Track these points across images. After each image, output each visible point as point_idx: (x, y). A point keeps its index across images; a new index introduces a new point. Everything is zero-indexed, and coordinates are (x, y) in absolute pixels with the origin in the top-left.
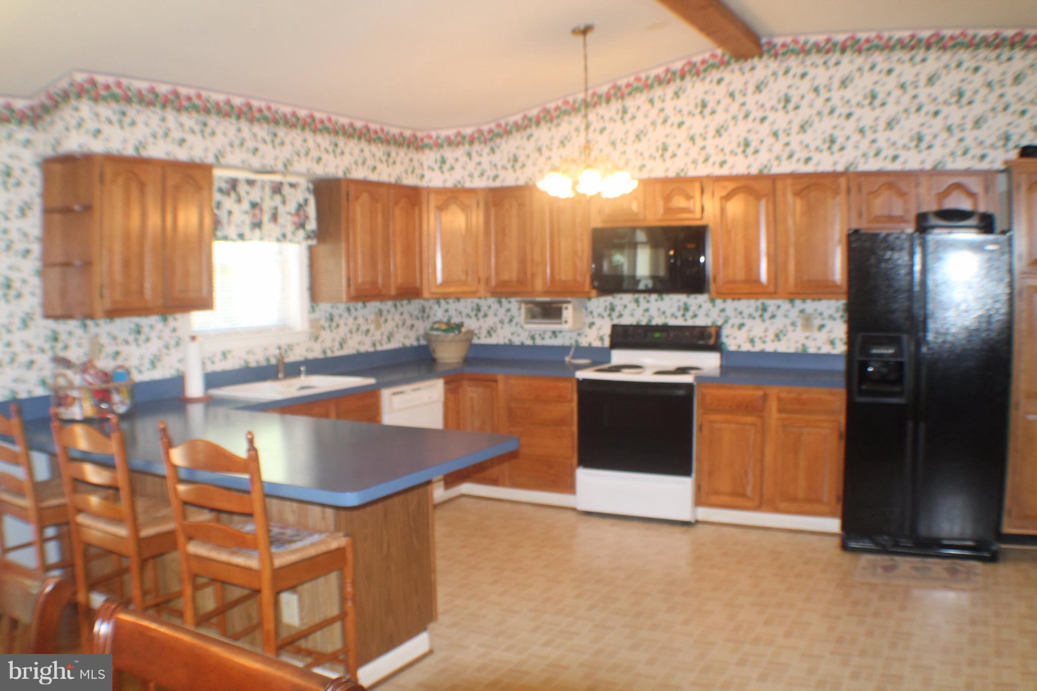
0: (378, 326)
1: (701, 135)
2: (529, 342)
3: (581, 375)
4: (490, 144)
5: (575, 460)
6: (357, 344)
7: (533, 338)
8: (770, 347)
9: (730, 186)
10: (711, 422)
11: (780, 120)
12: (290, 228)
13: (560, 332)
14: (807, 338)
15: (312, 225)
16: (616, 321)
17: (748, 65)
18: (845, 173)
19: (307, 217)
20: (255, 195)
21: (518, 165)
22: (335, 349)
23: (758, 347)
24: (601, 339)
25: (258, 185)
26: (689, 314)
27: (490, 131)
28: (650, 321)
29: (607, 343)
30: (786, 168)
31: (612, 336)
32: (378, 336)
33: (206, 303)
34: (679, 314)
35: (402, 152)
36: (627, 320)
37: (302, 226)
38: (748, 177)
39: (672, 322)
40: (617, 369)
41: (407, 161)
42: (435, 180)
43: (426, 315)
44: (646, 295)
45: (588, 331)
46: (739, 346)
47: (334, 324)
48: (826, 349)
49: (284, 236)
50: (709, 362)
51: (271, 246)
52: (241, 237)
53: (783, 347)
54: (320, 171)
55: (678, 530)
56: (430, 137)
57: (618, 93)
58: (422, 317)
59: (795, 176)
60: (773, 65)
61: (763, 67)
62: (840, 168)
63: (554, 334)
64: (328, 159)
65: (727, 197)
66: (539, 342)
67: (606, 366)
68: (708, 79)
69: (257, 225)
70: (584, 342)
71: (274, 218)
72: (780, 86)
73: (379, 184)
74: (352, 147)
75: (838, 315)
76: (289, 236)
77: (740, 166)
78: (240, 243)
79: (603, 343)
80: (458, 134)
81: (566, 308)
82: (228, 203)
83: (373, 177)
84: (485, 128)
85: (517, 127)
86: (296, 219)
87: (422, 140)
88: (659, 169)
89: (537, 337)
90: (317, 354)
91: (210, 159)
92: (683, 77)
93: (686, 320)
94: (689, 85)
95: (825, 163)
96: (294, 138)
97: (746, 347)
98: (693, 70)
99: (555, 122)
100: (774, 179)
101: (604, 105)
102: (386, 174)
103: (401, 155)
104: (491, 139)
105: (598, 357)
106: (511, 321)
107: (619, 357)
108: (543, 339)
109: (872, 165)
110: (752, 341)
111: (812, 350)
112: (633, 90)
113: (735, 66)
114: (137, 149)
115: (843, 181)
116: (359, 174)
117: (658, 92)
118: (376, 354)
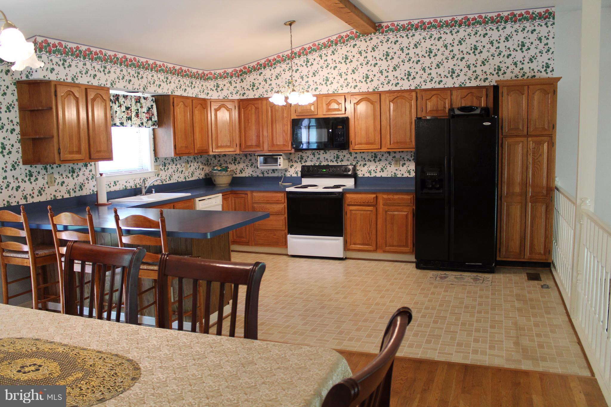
0: (187, 169)
1: (345, 73)
2: (261, 175)
3: (288, 189)
4: (241, 77)
5: (286, 231)
6: (178, 178)
7: (263, 173)
8: (378, 175)
9: (359, 98)
10: (351, 210)
11: (384, 65)
12: (145, 120)
13: (276, 170)
14: (396, 170)
15: (155, 118)
16: (304, 164)
17: (368, 38)
18: (415, 90)
19: (153, 115)
20: (128, 103)
21: (255, 88)
22: (167, 180)
23: (373, 175)
24: (297, 173)
25: (129, 98)
26: (339, 160)
27: (241, 71)
28: (320, 163)
29: (299, 175)
30: (386, 88)
31: (302, 172)
32: (187, 174)
33: (109, 158)
34: (334, 160)
35: (198, 81)
36: (309, 163)
37: (151, 119)
38: (368, 93)
39: (331, 164)
40: (306, 187)
41: (200, 86)
42: (214, 95)
43: (209, 163)
44: (318, 151)
45: (290, 169)
46: (364, 175)
47: (166, 168)
48: (406, 175)
49: (142, 124)
50: (349, 183)
51: (135, 129)
52: (122, 124)
53: (384, 175)
54: (160, 92)
55: (337, 262)
56: (211, 73)
57: (305, 52)
58: (207, 164)
59: (390, 92)
60: (381, 37)
61: (376, 38)
62: (413, 88)
63: (274, 171)
64: (163, 85)
65: (358, 103)
66: (266, 175)
67: (300, 186)
68: (349, 45)
69: (130, 118)
70: (288, 175)
71: (137, 115)
72: (384, 48)
73: (187, 98)
74: (174, 79)
75: (411, 159)
76: (145, 124)
77: (364, 88)
78: (122, 128)
79: (297, 175)
80: (225, 72)
81: (280, 158)
82: (115, 107)
83: (185, 94)
84: (238, 69)
85: (254, 69)
86: (147, 115)
87: (207, 75)
88: (324, 90)
89: (265, 172)
90: (159, 183)
91: (109, 85)
92: (336, 44)
93: (337, 163)
94: (339, 48)
95: (405, 85)
96: (147, 75)
97: (367, 175)
98: (342, 40)
99: (273, 66)
100: (380, 94)
101: (297, 58)
102: (191, 93)
103: (198, 83)
104: (241, 75)
105: (295, 181)
106: (252, 165)
107: (306, 181)
108: (268, 173)
109: (429, 86)
110: (370, 172)
111: (399, 176)
112: (311, 50)
113: (362, 38)
114: (73, 79)
115: (414, 94)
116: (178, 93)
117: (324, 51)
118: (186, 182)
